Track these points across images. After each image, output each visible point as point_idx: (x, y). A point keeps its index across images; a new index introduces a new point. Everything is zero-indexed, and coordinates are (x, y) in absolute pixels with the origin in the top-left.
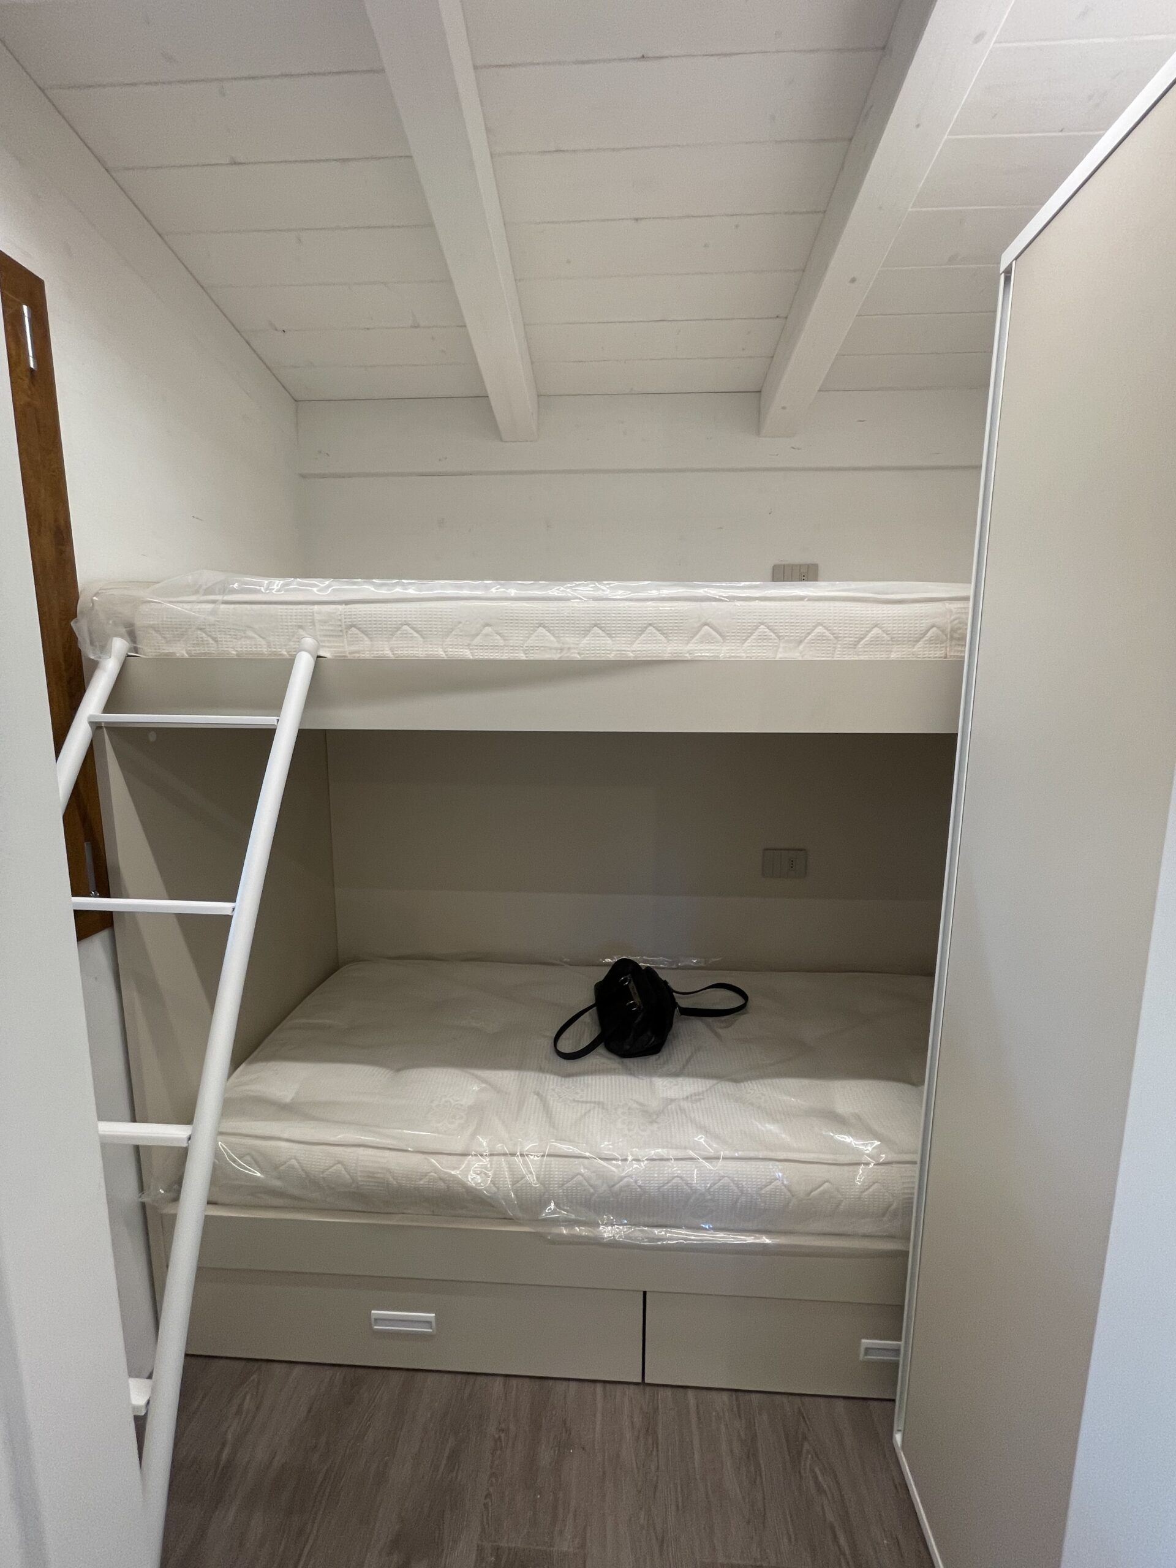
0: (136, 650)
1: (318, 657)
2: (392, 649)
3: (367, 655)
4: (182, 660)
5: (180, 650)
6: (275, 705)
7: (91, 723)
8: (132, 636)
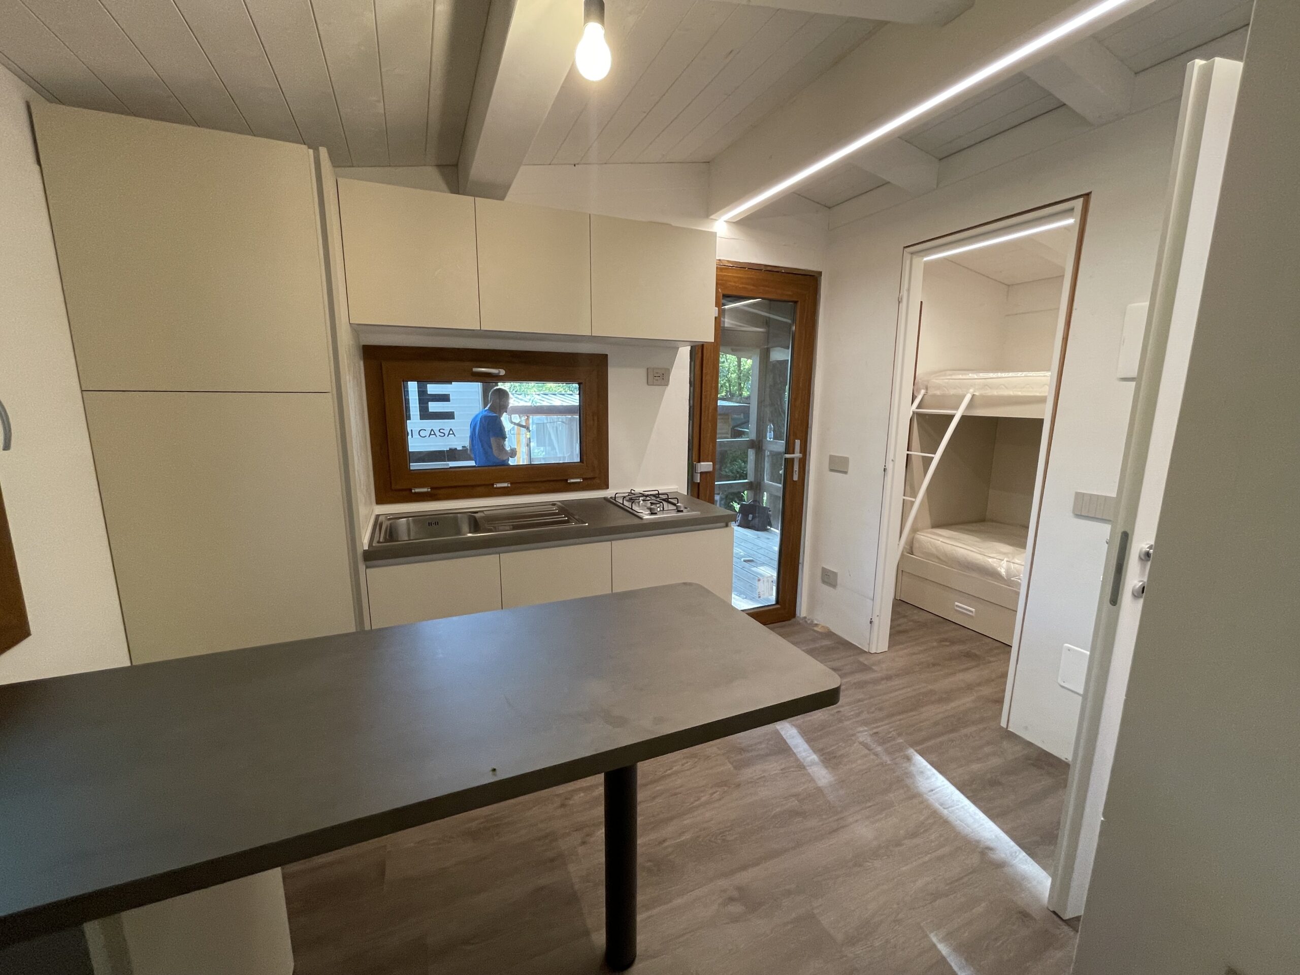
0: (927, 393)
1: (974, 395)
2: (997, 392)
3: (989, 394)
4: (938, 396)
5: (938, 393)
6: (957, 408)
7: (913, 412)
8: (927, 389)
